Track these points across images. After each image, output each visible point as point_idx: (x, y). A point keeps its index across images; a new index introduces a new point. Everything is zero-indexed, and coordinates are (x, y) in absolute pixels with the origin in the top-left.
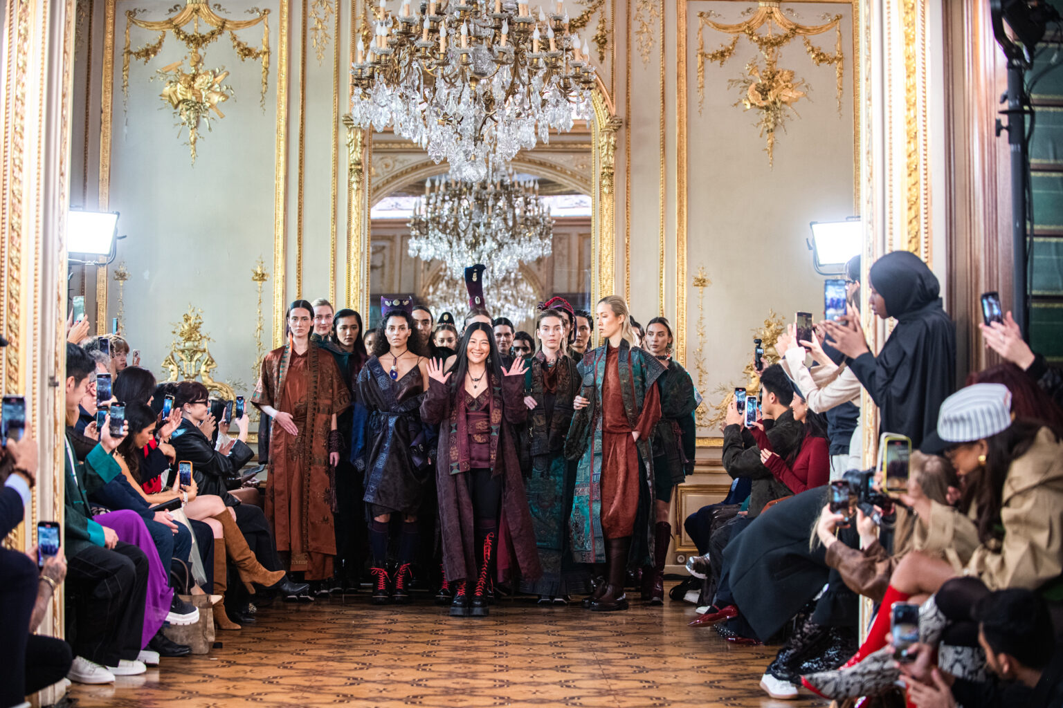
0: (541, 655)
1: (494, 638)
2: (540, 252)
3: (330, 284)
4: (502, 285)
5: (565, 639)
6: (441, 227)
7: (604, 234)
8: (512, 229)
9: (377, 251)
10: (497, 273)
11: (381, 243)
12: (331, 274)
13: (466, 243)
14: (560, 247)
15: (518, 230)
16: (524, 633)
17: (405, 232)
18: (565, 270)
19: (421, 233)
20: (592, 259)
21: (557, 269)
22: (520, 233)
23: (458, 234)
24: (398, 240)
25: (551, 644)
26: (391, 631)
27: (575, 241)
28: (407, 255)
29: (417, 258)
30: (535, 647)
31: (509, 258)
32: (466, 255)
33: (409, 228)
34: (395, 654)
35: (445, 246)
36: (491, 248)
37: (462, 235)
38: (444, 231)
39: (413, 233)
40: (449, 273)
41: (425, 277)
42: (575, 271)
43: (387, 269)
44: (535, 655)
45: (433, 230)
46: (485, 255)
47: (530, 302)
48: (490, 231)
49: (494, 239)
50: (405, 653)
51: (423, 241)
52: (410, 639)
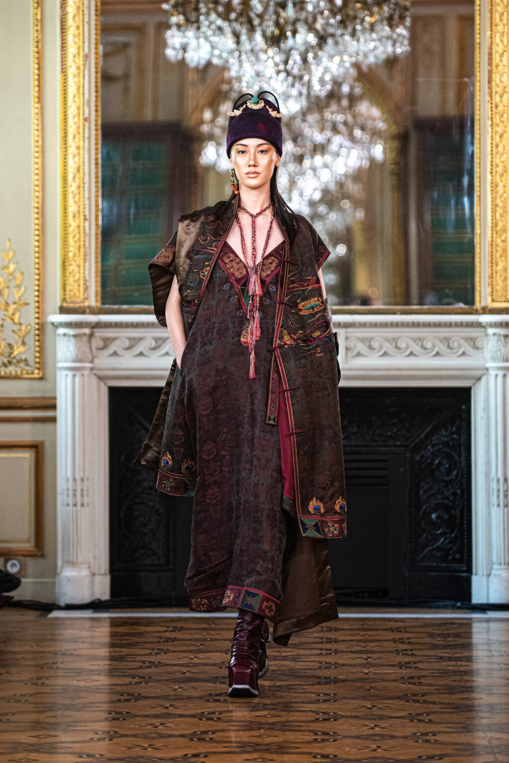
0: (393, 737)
1: (314, 707)
2: (390, 49)
3: (34, 107)
4: (327, 105)
5: (436, 708)
6: (220, 9)
7: (497, 16)
8: (340, 10)
9: (110, 52)
10: (316, 87)
11: (122, 38)
12: (34, 92)
13: (264, 35)
14: (426, 38)
15: (351, 13)
16: (365, 698)
17: (159, 18)
18: (436, 80)
19: (187, 20)
20: (477, 59)
21: (420, 80)
22: (355, 18)
23: (250, 21)
24: (151, 31)
25: (411, 718)
26: (138, 697)
27: (453, 28)
28: (166, 60)
29: (182, 63)
30: (383, 724)
31: (337, 59)
32: (263, 56)
33: (166, 12)
34: (145, 737)
35: (228, 42)
36: (306, 43)
37: (256, 22)
38: (225, 17)
39: (174, 19)
40: (236, 86)
41: (195, 94)
42: (452, 80)
43: (133, 83)
44: (383, 736)
45: (208, 14)
46: (296, 57)
47: (375, 134)
48: (303, 15)
49: (311, 28)
50: (161, 736)
51: (190, 34)
52: (171, 710)
